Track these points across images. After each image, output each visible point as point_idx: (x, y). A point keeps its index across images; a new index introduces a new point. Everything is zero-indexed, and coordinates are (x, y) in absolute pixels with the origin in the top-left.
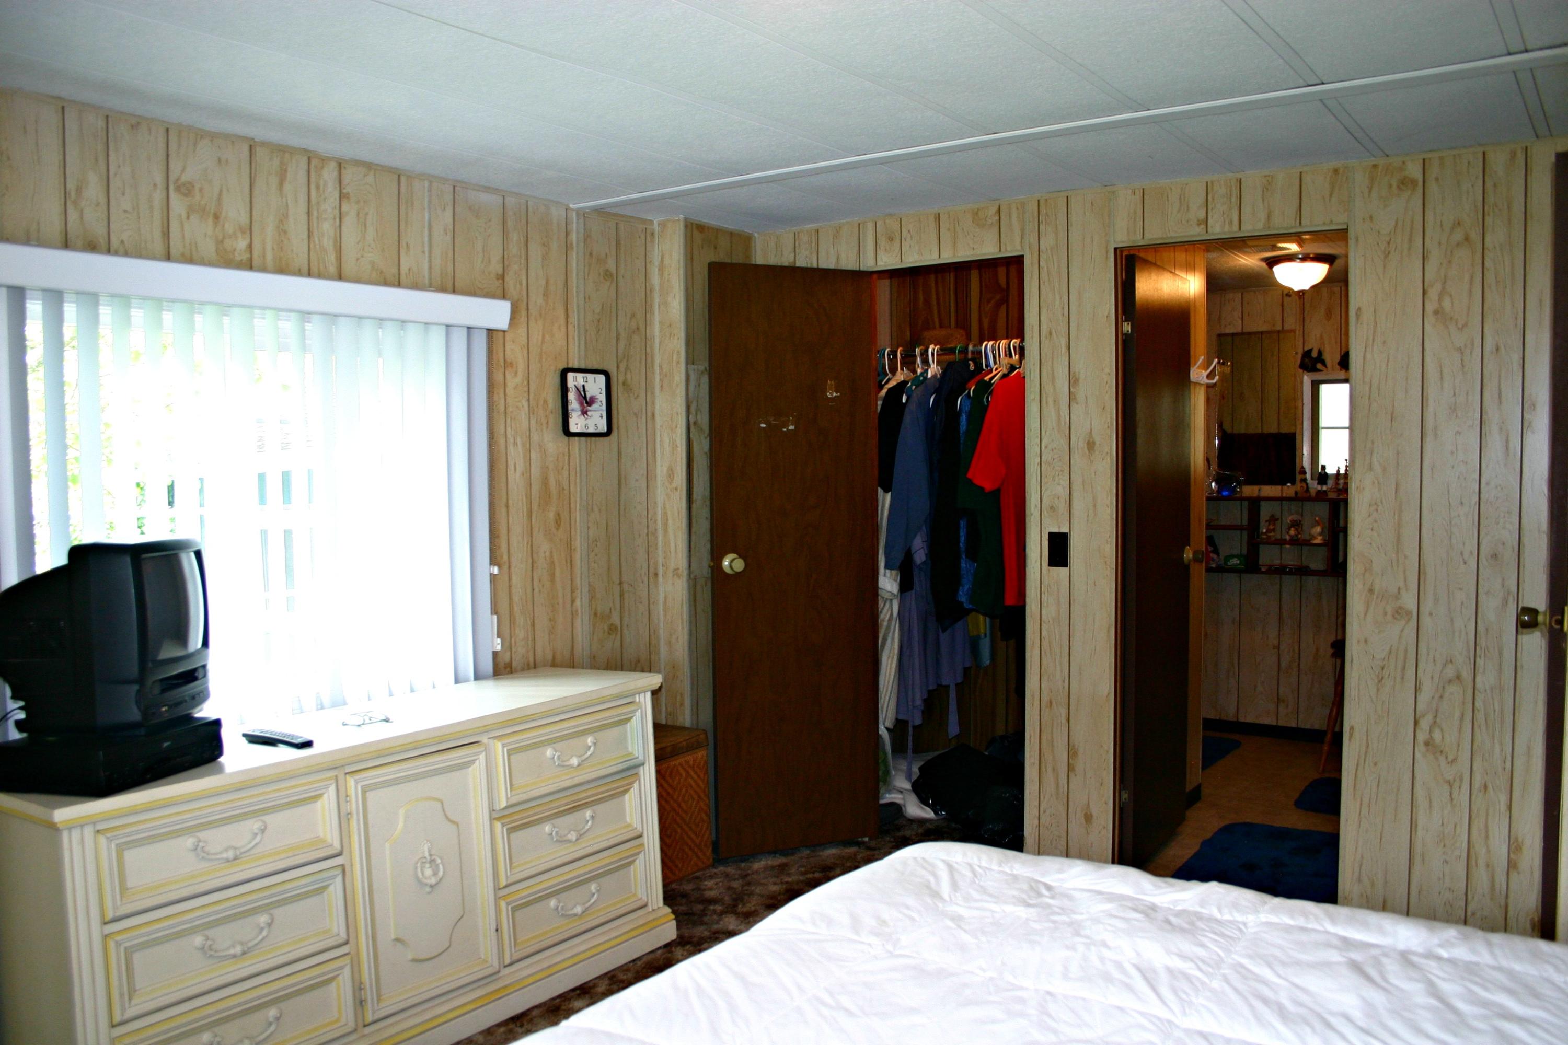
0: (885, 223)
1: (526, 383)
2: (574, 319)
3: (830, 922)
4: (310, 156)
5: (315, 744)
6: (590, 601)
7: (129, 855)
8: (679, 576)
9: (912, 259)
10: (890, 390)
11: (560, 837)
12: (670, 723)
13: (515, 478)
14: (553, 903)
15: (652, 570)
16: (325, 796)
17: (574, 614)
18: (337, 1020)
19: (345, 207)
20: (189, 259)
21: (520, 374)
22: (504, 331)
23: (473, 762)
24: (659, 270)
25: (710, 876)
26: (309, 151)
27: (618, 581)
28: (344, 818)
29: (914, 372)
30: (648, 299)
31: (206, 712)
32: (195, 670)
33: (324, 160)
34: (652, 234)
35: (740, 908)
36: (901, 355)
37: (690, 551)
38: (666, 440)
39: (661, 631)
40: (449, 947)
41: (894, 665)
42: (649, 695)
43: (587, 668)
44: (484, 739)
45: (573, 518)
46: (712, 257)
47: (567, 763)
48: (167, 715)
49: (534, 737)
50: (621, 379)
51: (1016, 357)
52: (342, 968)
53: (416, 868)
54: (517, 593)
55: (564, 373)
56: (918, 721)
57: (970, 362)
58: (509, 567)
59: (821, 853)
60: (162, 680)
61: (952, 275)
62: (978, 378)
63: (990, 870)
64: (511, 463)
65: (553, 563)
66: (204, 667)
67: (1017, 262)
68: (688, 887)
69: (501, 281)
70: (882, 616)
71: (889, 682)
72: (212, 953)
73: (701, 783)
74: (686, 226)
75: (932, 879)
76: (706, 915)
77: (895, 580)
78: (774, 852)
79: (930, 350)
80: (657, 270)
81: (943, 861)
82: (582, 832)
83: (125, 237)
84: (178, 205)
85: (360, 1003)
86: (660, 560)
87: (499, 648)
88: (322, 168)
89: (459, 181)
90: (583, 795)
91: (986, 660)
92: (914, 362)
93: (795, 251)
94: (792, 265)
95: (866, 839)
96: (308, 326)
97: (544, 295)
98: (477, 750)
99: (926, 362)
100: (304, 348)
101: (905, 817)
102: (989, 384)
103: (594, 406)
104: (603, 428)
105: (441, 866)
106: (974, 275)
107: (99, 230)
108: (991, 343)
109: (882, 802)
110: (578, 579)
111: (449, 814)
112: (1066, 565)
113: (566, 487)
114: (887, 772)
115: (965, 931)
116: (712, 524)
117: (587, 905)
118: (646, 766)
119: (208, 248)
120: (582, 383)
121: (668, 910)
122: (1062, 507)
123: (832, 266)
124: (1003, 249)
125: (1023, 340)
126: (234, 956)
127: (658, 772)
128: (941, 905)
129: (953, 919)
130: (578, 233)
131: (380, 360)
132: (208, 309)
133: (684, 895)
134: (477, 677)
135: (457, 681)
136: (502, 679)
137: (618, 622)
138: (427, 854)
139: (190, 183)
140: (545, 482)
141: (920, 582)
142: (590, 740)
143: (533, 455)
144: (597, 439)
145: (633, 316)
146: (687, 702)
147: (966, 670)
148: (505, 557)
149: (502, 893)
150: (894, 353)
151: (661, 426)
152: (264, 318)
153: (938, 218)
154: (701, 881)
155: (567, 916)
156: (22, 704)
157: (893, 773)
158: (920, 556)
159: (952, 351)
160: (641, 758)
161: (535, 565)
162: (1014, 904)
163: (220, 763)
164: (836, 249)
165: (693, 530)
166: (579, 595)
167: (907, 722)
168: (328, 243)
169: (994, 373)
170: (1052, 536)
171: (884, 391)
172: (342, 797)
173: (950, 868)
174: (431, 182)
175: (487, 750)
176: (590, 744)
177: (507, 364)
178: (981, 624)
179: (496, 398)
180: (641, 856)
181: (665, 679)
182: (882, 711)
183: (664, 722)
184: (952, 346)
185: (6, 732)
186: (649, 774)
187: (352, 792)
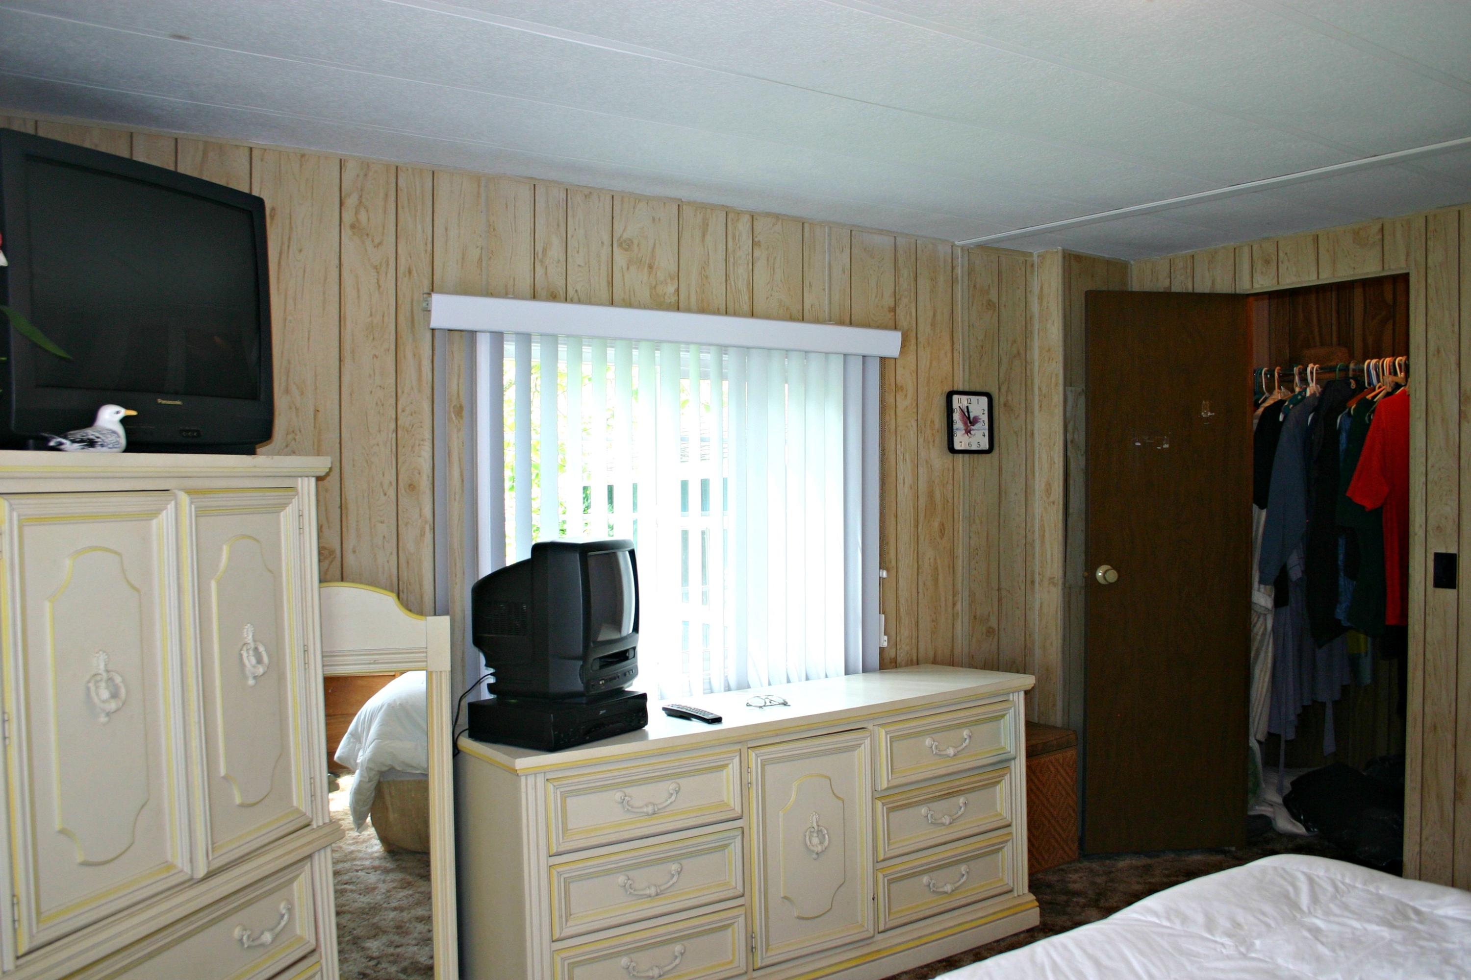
0: (1261, 246)
1: (915, 404)
2: (959, 346)
3: (1185, 920)
4: (727, 211)
5: (723, 721)
6: (970, 605)
7: (571, 802)
8: (1055, 585)
9: (1290, 280)
10: (1266, 409)
11: (935, 820)
12: (1042, 722)
13: (904, 492)
14: (925, 879)
15: (1029, 577)
16: (730, 766)
17: (954, 617)
18: (731, 962)
19: (757, 253)
20: (628, 304)
21: (910, 395)
22: (895, 359)
23: (859, 745)
24: (1039, 298)
25: (1074, 870)
26: (727, 207)
27: (997, 588)
28: (745, 787)
29: (1293, 391)
30: (1029, 326)
31: (635, 686)
32: (627, 651)
33: (739, 213)
34: (1032, 265)
35: (1102, 903)
36: (1279, 374)
37: (1065, 561)
38: (1044, 457)
39: (1036, 636)
40: (831, 909)
41: (1267, 679)
42: (1022, 694)
43: (966, 667)
44: (870, 726)
45: (956, 528)
46: (1090, 286)
47: (944, 753)
48: (603, 687)
49: (915, 727)
50: (1002, 400)
51: (1401, 375)
52: (738, 916)
53: (805, 836)
54: (904, 594)
55: (950, 395)
56: (1291, 736)
57: (1352, 381)
58: (897, 572)
59: (1186, 858)
60: (600, 658)
61: (1334, 293)
62: (1359, 397)
63: (1354, 887)
64: (900, 477)
65: (936, 569)
66: (634, 648)
67: (1402, 281)
68: (1052, 878)
69: (892, 314)
70: (1255, 630)
71: (1261, 694)
72: (632, 891)
73: (1069, 780)
74: (1064, 257)
75: (1290, 889)
76: (1069, 906)
77: (1270, 596)
78: (1137, 853)
79: (1309, 369)
80: (1037, 298)
81: (1303, 873)
82: (954, 817)
83: (579, 288)
84: (620, 258)
85: (752, 950)
86: (1037, 569)
87: (885, 644)
88: (738, 220)
89: (854, 226)
90: (958, 783)
91: (1367, 678)
92: (1293, 381)
93: (1170, 277)
94: (1168, 291)
95: (1233, 849)
96: (725, 357)
97: (932, 325)
98: (862, 736)
99: (1304, 380)
100: (722, 376)
101: (1274, 830)
102: (1371, 402)
103: (977, 426)
104: (985, 446)
105: (827, 836)
106: (1358, 292)
107: (560, 282)
108: (1374, 361)
109: (1251, 813)
110: (960, 585)
111: (835, 792)
112: (1454, 588)
113: (950, 500)
114: (1257, 784)
115: (1322, 943)
116: (1087, 536)
117: (957, 885)
118: (1017, 760)
119: (644, 294)
120: (966, 404)
121: (1032, 897)
122: (1450, 528)
123: (1207, 291)
124: (1386, 267)
125: (1408, 359)
126: (650, 896)
127: (1029, 767)
128: (1298, 916)
129: (1310, 930)
130: (963, 267)
131: (786, 385)
132: (643, 344)
133: (1049, 886)
134: (865, 670)
135: (847, 673)
136: (886, 672)
137: (995, 626)
138: (815, 825)
139: (630, 240)
140: (931, 495)
141: (1296, 597)
142: (965, 733)
143: (921, 470)
144: (980, 455)
145: (1015, 341)
146: (1059, 705)
147: (1345, 689)
148: (894, 563)
149: (879, 866)
150: (1271, 372)
151: (1040, 444)
152: (688, 352)
153: (1316, 239)
154: (1066, 873)
155: (938, 892)
156: (491, 671)
157: (1264, 786)
158: (1296, 572)
159: (1332, 369)
160: (1013, 752)
161: (920, 570)
162: (1378, 924)
163: (644, 730)
164: (1211, 274)
165: (1069, 542)
166: (960, 599)
167: (1279, 736)
168: (742, 285)
169: (1377, 391)
170: (1438, 557)
171: (1261, 410)
172: (744, 769)
173: (1311, 881)
174: (830, 228)
175: (872, 736)
176: (966, 737)
177: (898, 388)
178: (1363, 643)
179: (887, 418)
180: (1010, 844)
181: (1038, 680)
182: (1253, 723)
183: (1036, 720)
184: (1333, 364)
185: (479, 693)
186: (1020, 767)
187: (753, 765)
